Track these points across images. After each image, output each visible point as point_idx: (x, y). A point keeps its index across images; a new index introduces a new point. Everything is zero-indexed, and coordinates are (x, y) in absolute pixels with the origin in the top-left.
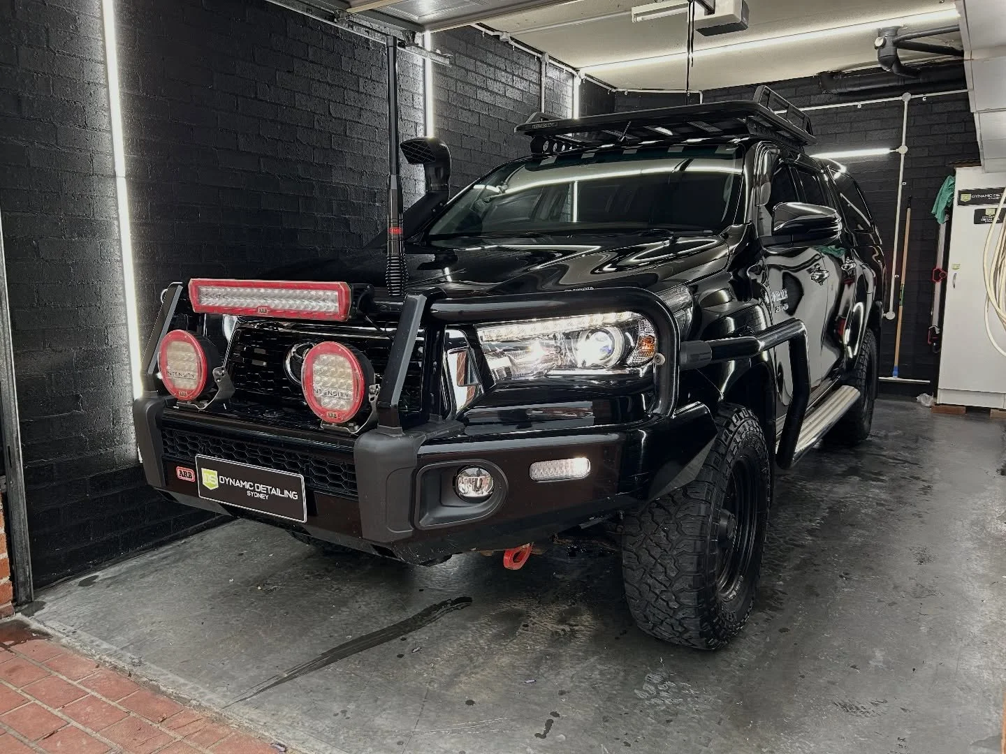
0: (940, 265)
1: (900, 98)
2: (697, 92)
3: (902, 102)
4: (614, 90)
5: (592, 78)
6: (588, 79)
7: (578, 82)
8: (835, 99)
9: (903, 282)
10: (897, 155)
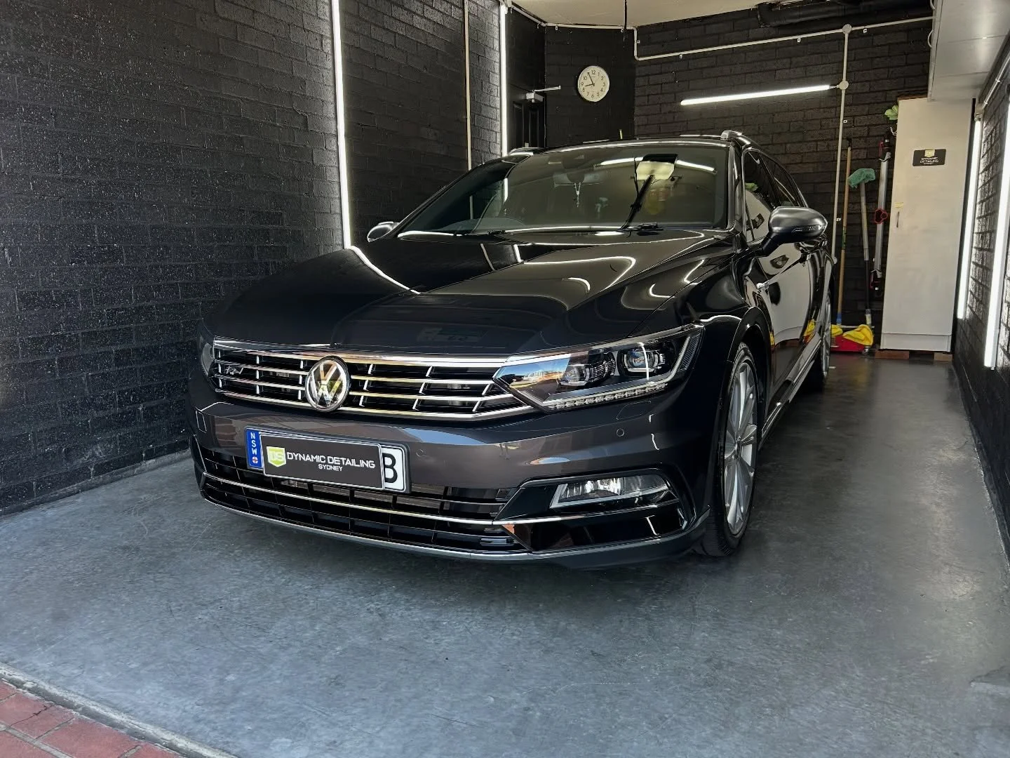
0: (881, 205)
1: (840, 31)
2: (632, 28)
3: (842, 35)
4: (543, 25)
5: (520, 8)
6: (515, 8)
7: (504, 10)
8: (773, 32)
9: (845, 224)
10: (837, 92)
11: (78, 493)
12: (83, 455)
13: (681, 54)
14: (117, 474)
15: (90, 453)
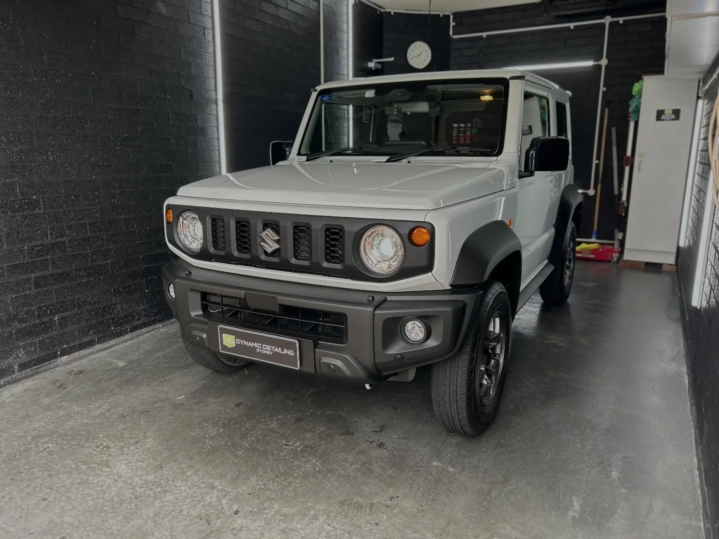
0: (629, 153)
1: (602, 21)
2: (448, 14)
3: (603, 25)
4: (383, 11)
9: (601, 166)
10: (599, 67)
11: (5, 385)
12: (8, 358)
13: (484, 34)
14: (37, 369)
15: (14, 356)
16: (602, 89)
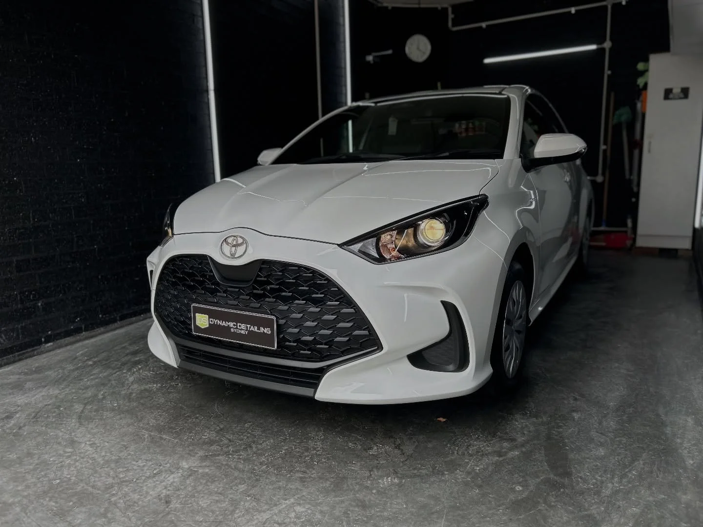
1: (604, 3)
2: (447, 6)
3: (606, 6)
9: (609, 151)
10: (603, 50)
13: (484, 25)
16: (607, 72)
